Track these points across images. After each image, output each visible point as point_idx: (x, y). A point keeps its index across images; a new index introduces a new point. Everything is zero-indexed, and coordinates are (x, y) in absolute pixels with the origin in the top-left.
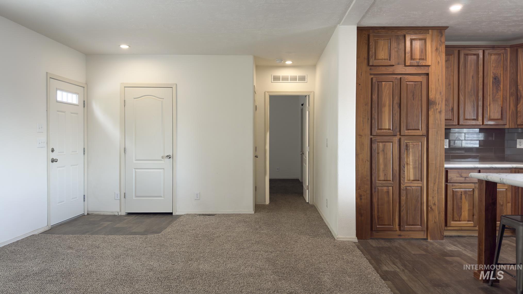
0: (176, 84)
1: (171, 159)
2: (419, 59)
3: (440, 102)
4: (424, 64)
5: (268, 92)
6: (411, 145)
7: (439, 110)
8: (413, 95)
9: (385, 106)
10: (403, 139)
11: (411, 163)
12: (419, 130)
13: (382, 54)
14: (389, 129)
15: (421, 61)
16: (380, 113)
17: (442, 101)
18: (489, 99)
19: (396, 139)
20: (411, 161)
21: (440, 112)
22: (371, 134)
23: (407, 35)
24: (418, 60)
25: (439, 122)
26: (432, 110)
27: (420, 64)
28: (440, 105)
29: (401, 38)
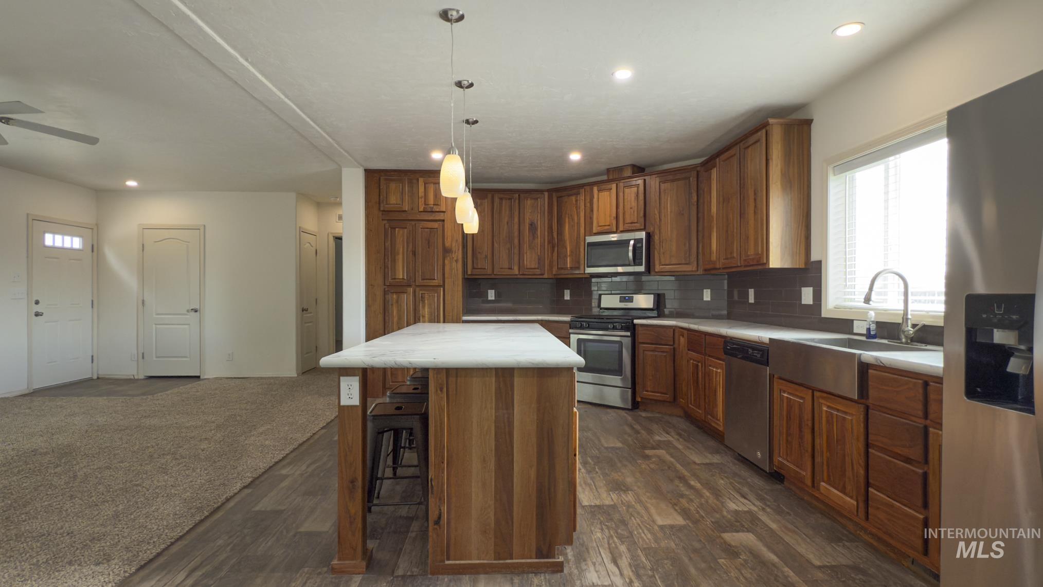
0: (204, 226)
1: (198, 313)
2: (434, 205)
3: (456, 251)
4: (438, 210)
5: (332, 233)
6: (426, 296)
7: (455, 258)
8: (429, 243)
9: (398, 254)
10: (417, 289)
11: (426, 316)
12: (434, 279)
13: (394, 200)
14: (403, 279)
15: (435, 207)
16: (394, 261)
17: (458, 250)
18: (526, 246)
19: (411, 290)
20: (426, 312)
21: (457, 261)
22: (385, 285)
23: (420, 179)
24: (432, 206)
25: (456, 272)
26: (449, 258)
27: (434, 210)
28: (456, 254)
29: (415, 181)
